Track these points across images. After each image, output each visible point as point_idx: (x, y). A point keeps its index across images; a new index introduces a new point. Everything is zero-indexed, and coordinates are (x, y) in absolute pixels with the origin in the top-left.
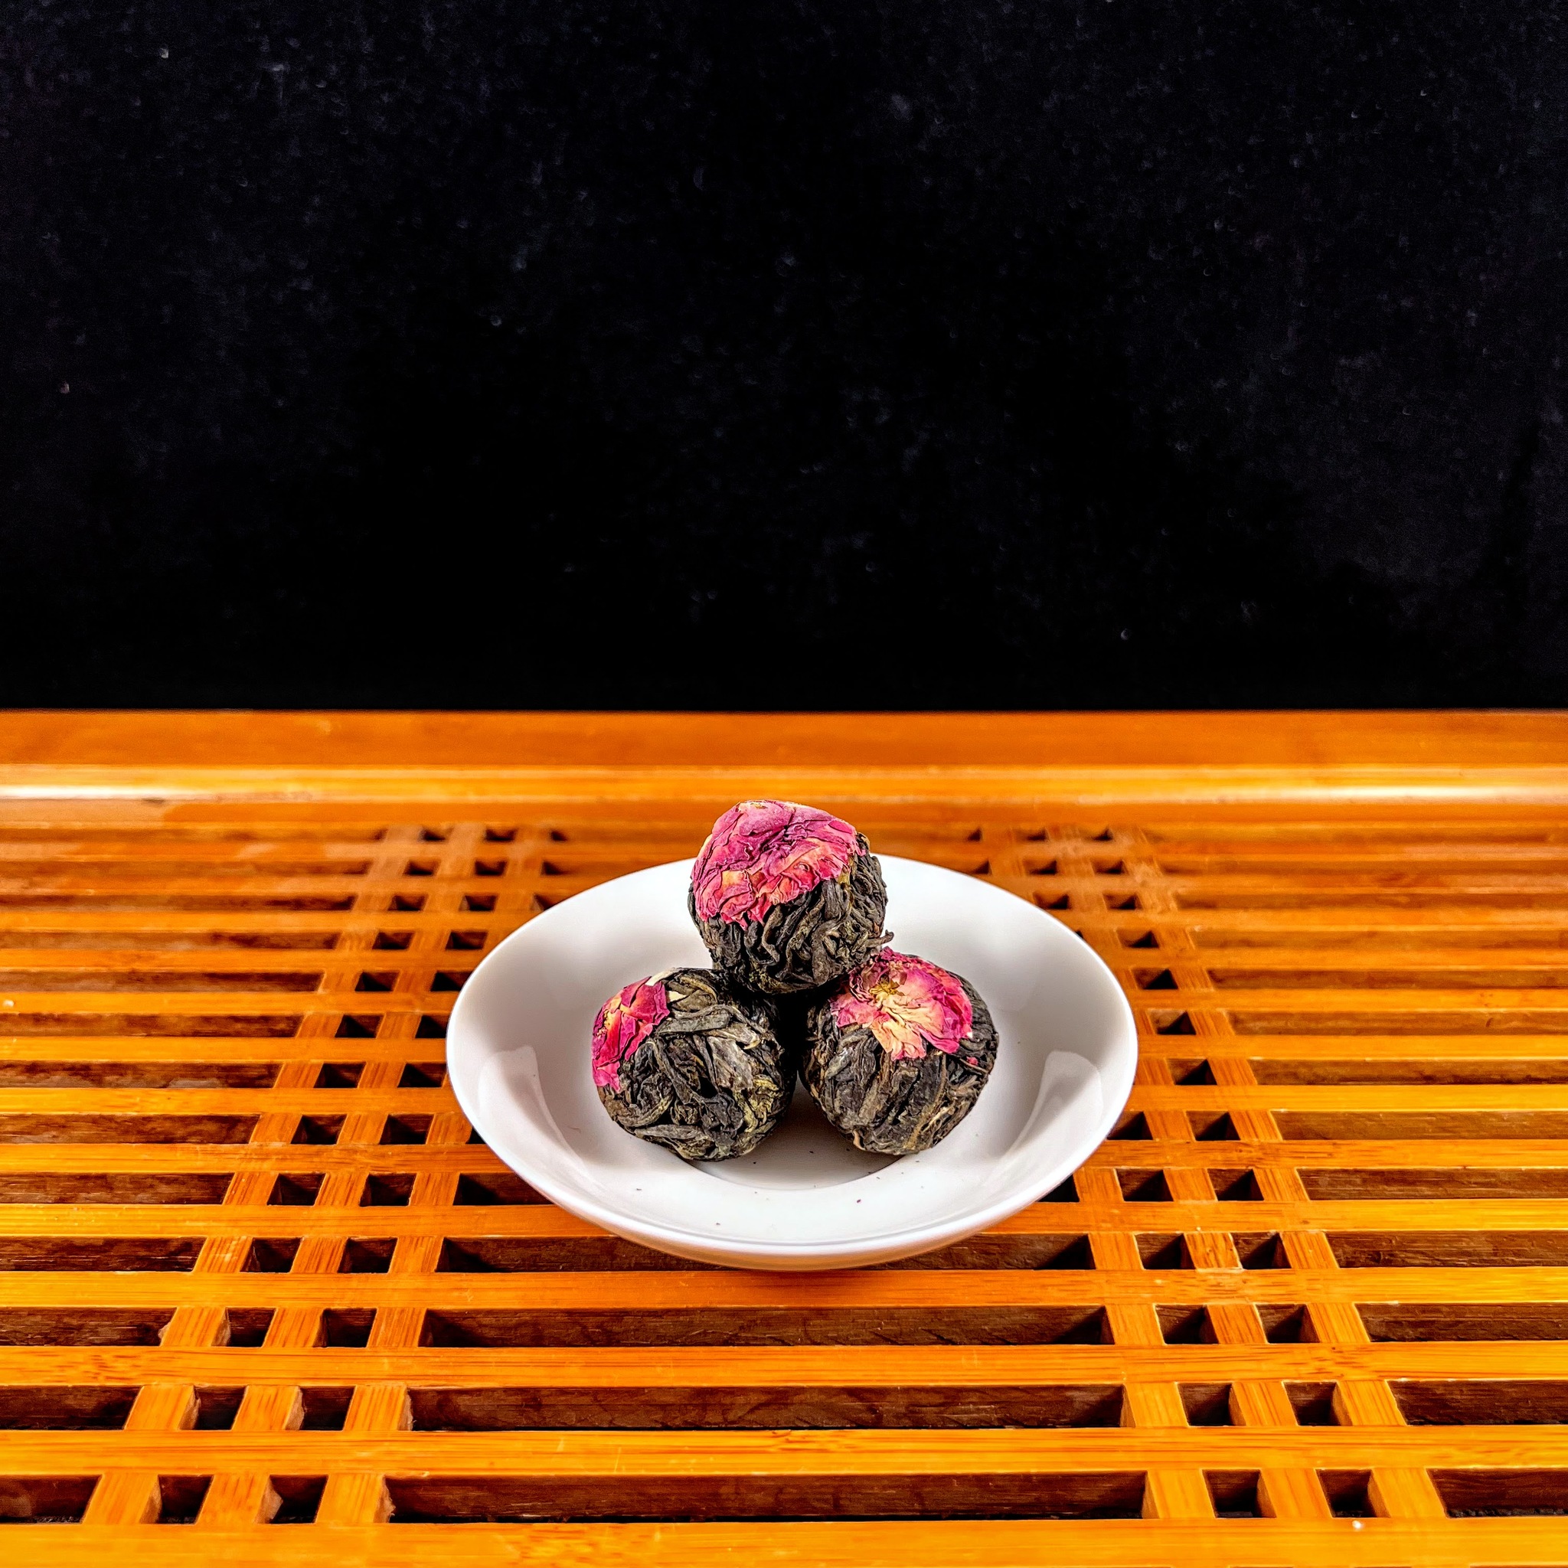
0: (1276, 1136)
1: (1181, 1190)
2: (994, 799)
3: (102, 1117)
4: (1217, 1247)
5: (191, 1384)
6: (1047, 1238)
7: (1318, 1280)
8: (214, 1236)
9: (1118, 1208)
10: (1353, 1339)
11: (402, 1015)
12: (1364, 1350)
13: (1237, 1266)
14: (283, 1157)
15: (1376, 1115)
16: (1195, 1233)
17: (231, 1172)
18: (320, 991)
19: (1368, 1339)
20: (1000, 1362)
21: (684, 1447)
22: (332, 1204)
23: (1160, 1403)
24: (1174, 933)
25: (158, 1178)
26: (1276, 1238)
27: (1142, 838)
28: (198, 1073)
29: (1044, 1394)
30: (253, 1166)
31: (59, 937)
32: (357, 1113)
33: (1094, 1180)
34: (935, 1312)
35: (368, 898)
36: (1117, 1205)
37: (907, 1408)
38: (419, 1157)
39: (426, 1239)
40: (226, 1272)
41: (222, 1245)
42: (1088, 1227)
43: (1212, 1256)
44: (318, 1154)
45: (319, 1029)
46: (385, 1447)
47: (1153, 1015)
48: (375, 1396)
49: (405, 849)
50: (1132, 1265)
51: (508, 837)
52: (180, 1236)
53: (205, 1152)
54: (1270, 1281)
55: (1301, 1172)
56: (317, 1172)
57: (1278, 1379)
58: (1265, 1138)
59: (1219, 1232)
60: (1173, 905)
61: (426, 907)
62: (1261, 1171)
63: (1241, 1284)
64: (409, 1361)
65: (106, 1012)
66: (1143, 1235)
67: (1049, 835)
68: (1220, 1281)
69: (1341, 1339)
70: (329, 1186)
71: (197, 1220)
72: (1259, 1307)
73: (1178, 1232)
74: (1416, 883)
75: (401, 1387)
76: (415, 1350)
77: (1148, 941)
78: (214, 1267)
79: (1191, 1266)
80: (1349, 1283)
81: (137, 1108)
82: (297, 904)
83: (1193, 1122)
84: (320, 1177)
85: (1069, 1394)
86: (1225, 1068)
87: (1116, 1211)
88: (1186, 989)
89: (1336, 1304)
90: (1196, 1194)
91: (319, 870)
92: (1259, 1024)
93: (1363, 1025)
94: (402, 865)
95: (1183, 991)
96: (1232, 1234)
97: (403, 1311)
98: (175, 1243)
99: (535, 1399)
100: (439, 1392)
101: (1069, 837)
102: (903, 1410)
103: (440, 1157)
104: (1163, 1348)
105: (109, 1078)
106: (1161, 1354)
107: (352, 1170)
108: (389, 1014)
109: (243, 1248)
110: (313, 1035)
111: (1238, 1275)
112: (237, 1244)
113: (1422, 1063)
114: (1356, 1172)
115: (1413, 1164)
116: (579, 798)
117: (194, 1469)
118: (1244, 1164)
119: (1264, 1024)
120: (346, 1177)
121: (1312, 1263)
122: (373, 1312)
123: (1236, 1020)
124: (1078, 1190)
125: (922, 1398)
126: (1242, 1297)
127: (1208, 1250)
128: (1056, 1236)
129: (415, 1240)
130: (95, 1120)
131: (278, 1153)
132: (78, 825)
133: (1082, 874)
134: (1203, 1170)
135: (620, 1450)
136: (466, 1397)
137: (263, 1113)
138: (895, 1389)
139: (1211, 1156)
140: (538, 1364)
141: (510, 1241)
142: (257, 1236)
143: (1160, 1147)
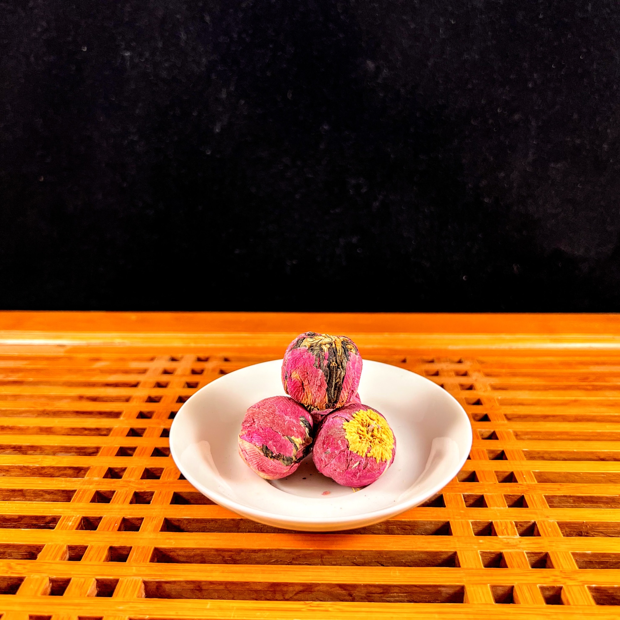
0: (534, 481)
1: (491, 503)
2: (412, 347)
3: (24, 467)
4: (507, 527)
5: (48, 576)
6: (431, 523)
7: (554, 541)
8: (65, 515)
9: (463, 510)
10: (570, 568)
11: (155, 428)
12: (575, 572)
13: (516, 535)
14: (99, 483)
15: (579, 473)
16: (498, 521)
17: (76, 489)
18: (122, 418)
19: (577, 568)
20: (408, 574)
21: (264, 607)
22: (118, 503)
23: (481, 594)
24: (490, 400)
25: (45, 492)
26: (534, 524)
27: (476, 363)
28: (67, 450)
29: (428, 589)
30: (85, 487)
31: (16, 397)
32: (132, 467)
33: (453, 499)
34: (380, 553)
35: (145, 383)
36: (463, 509)
37: (366, 594)
38: (156, 485)
39: (157, 518)
40: (69, 530)
41: (69, 518)
42: (449, 518)
43: (505, 531)
44: (114, 482)
45: (119, 433)
46: (131, 604)
47: (480, 432)
48: (128, 583)
49: (164, 364)
50: (469, 535)
51: (206, 360)
52: (51, 515)
53: (66, 481)
54: (532, 541)
55: (545, 496)
56: (113, 490)
57: (535, 584)
58: (529, 482)
59: (508, 521)
60: (489, 388)
61: (169, 386)
62: (527, 495)
63: (518, 542)
64: (144, 569)
65: (31, 426)
66: (475, 522)
67: (436, 361)
68: (509, 541)
69: (564, 567)
70: (117, 496)
71: (59, 508)
72: (527, 553)
73: (490, 521)
74: (595, 380)
75: (140, 579)
76: (147, 564)
77: (478, 403)
78: (64, 528)
79: (495, 535)
80: (567, 543)
81: (40, 463)
82: (116, 385)
83: (497, 476)
84: (114, 492)
85: (439, 589)
86: (512, 453)
87: (462, 511)
88: (495, 422)
89: (562, 552)
90: (498, 505)
91: (127, 372)
92: (527, 437)
93: (573, 437)
94: (161, 370)
95: (493, 422)
96: (514, 521)
97: (144, 547)
98: (49, 518)
99: (199, 586)
100: (157, 582)
101: (444, 362)
102: (364, 595)
103: (166, 484)
104: (482, 569)
105: (30, 452)
106: (481, 572)
107: (127, 489)
108: (149, 427)
109: (77, 520)
110: (117, 435)
111: (517, 539)
112: (75, 519)
113: (599, 452)
114: (570, 496)
115: (596, 494)
116: (237, 345)
117: (45, 612)
118: (520, 493)
119: (529, 437)
120: (125, 492)
121: (551, 534)
122: (131, 548)
123: (517, 435)
124: (445, 502)
125: (372, 589)
126: (519, 548)
127: (503, 528)
128: (435, 522)
129: (152, 518)
130: (21, 468)
131: (97, 482)
132: (29, 354)
133: (450, 376)
134: (501, 495)
135: (235, 608)
136: (168, 585)
137: (92, 466)
138: (360, 585)
139: (505, 489)
140: (201, 571)
141: (193, 520)
142: (84, 515)
143: (482, 485)
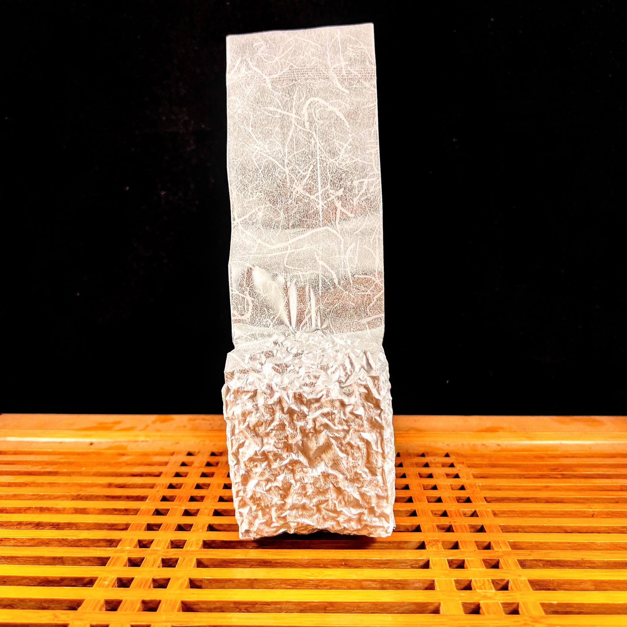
0: (509, 549)
1: (471, 566)
3: (63, 539)
4: (485, 584)
5: (89, 623)
7: (524, 594)
8: (102, 576)
10: (538, 614)
11: (177, 509)
12: (542, 617)
13: (493, 590)
14: (130, 552)
16: (477, 579)
17: (110, 556)
18: (147, 501)
19: (544, 614)
20: (399, 619)
22: (147, 567)
24: (471, 486)
25: (82, 559)
26: (508, 582)
27: (459, 456)
28: (99, 527)
30: (118, 554)
31: (51, 484)
32: (158, 539)
35: (166, 473)
36: (446, 570)
38: (180, 553)
39: (182, 578)
40: (106, 587)
41: (105, 579)
42: (435, 577)
43: (483, 587)
44: (143, 551)
45: (146, 512)
47: (463, 511)
49: (182, 458)
50: (452, 589)
52: (89, 576)
53: (100, 550)
54: (505, 595)
55: (518, 560)
56: (142, 557)
58: (505, 549)
59: (486, 579)
60: (471, 477)
61: (188, 476)
62: (502, 560)
63: (494, 596)
64: (173, 616)
65: (68, 507)
66: (457, 580)
67: (426, 455)
68: (486, 594)
69: (533, 614)
70: (146, 561)
71: (96, 571)
72: (502, 604)
73: (470, 579)
74: (564, 470)
75: (169, 625)
76: (175, 613)
77: (462, 488)
78: (100, 586)
80: (536, 595)
81: (76, 537)
82: (141, 475)
83: (477, 544)
84: (143, 559)
86: (490, 527)
87: (447, 572)
88: (475, 503)
89: (531, 602)
90: (477, 566)
91: (150, 464)
92: (504, 515)
94: (179, 462)
96: (491, 579)
97: (171, 601)
98: (87, 580)
101: (432, 456)
103: (189, 552)
104: (463, 615)
105: (66, 528)
107: (155, 556)
108: (172, 508)
109: (112, 580)
110: (144, 514)
111: (493, 592)
113: (566, 527)
114: (540, 560)
115: (562, 558)
118: (496, 557)
119: (506, 514)
120: (153, 559)
121: (522, 589)
122: (160, 601)
123: (494, 513)
124: (431, 566)
126: (495, 600)
127: (481, 585)
128: (423, 580)
129: (178, 578)
130: (60, 540)
131: (128, 551)
132: (62, 450)
133: (437, 467)
134: (480, 559)
137: (124, 538)
139: (484, 555)
141: (214, 580)
142: (118, 576)
143: (464, 552)
